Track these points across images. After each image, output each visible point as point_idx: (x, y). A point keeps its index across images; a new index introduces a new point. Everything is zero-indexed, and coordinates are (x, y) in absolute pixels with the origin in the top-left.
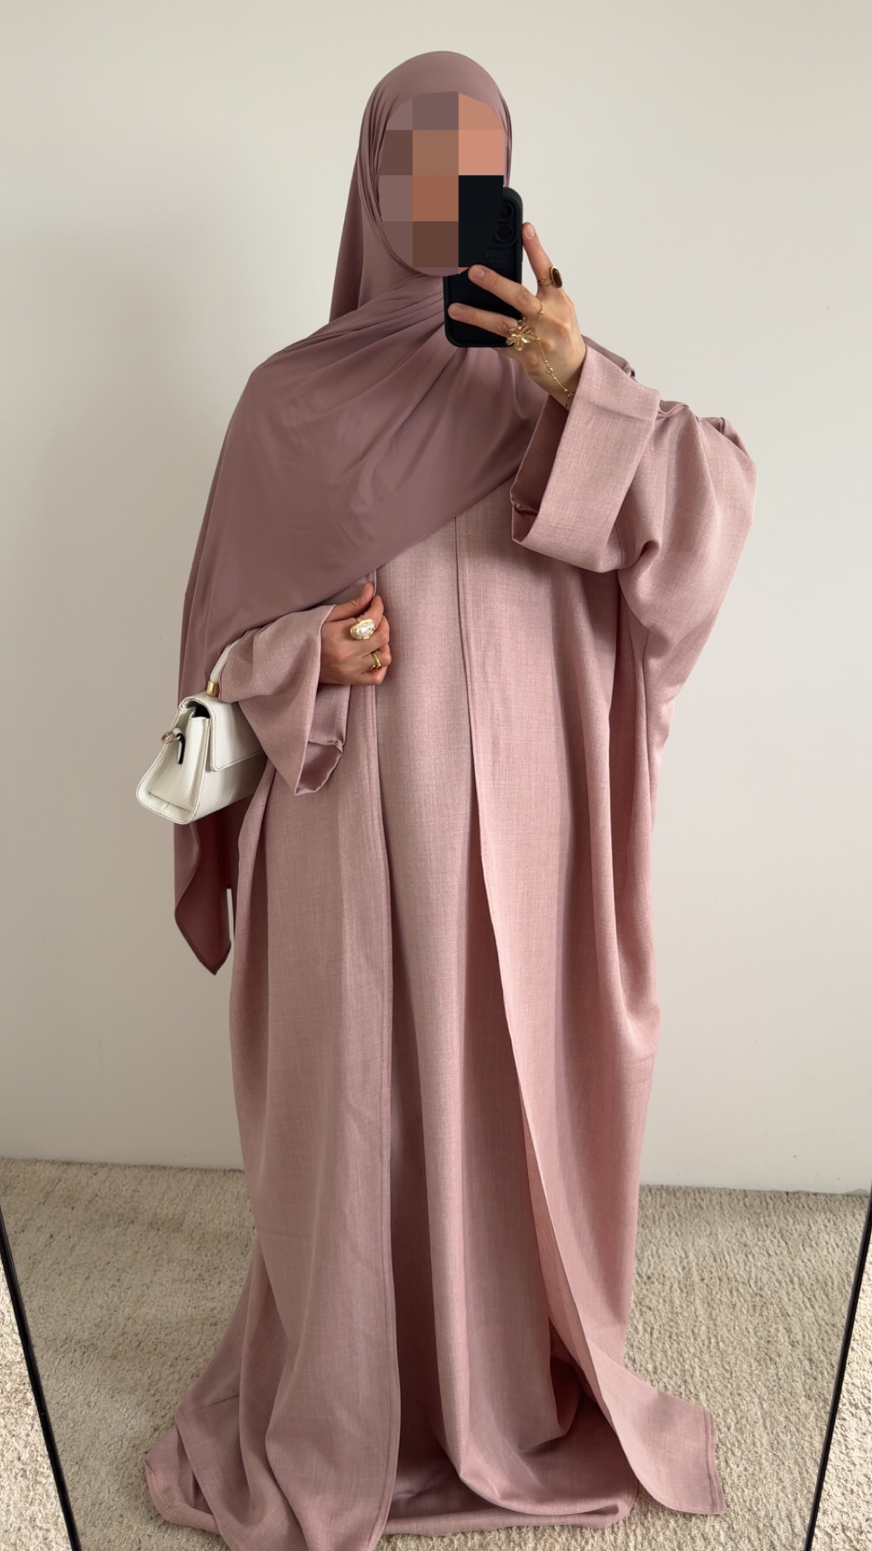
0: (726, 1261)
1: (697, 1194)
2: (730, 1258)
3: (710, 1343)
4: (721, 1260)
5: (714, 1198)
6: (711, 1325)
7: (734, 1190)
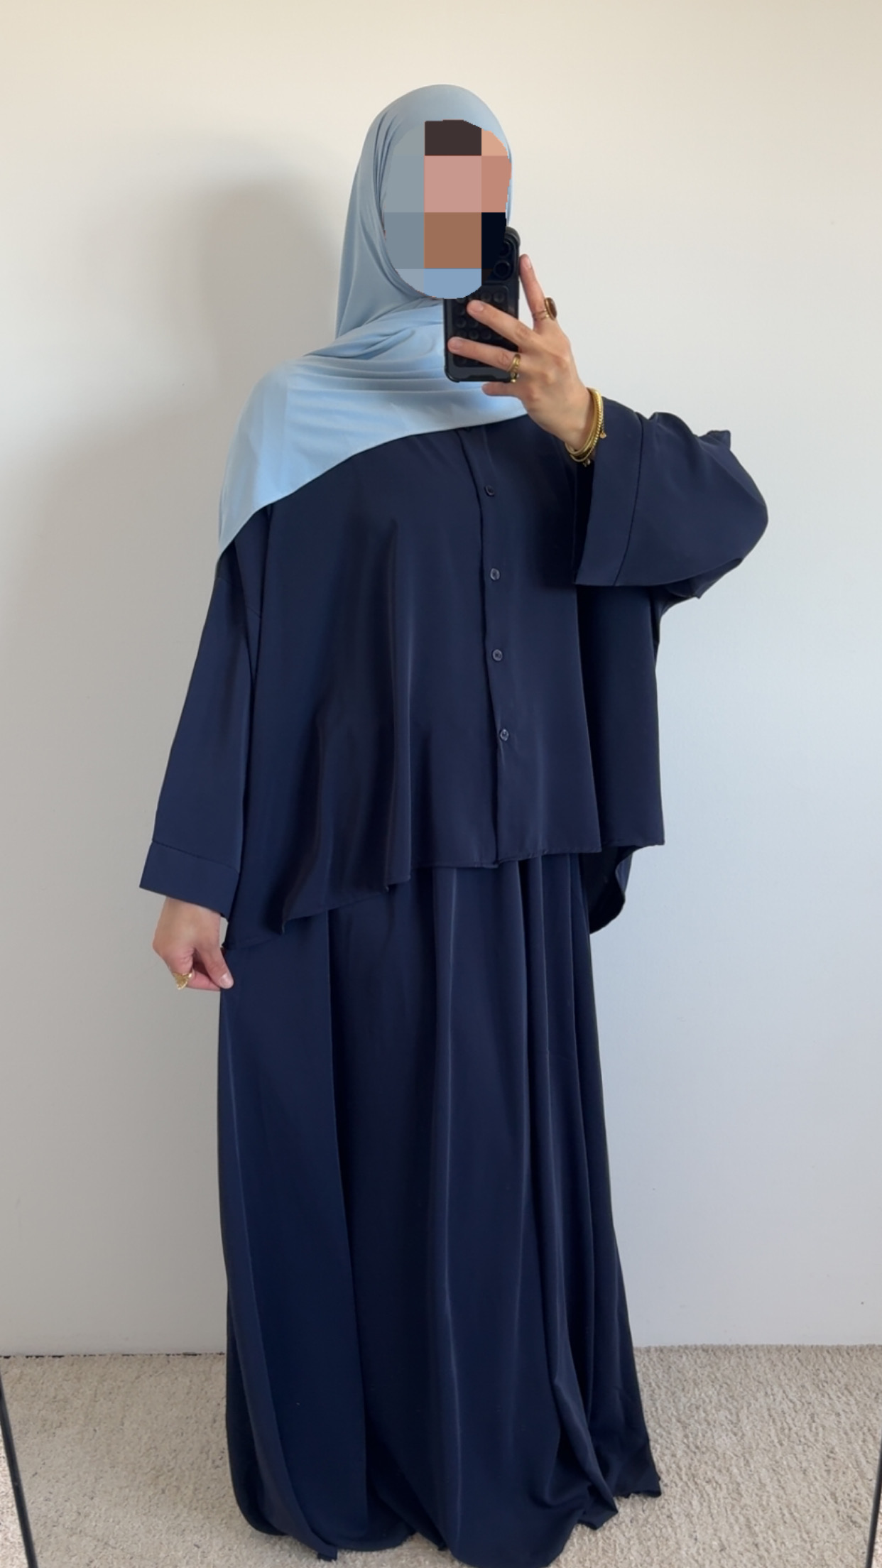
0: (787, 1423)
1: (742, 1352)
2: (793, 1420)
3: (784, 1515)
4: (782, 1424)
5: (761, 1354)
6: (781, 1492)
7: (788, 1346)
